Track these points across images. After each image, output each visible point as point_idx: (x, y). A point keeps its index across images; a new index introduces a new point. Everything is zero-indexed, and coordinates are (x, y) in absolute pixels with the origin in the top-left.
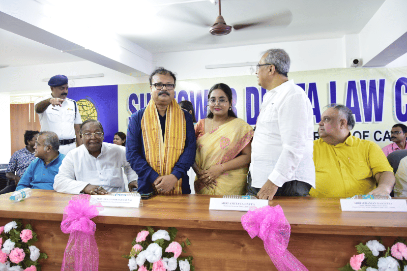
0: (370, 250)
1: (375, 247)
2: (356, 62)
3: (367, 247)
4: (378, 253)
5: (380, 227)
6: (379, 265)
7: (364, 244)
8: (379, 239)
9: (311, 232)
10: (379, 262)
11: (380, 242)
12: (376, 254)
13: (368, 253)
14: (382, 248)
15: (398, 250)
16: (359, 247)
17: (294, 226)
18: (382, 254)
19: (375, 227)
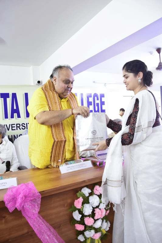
0: (84, 194)
1: (86, 191)
2: (39, 82)
3: (82, 193)
4: (88, 194)
5: (88, 180)
6: (90, 201)
7: (81, 191)
8: (87, 186)
9: (53, 193)
10: (89, 200)
11: (88, 188)
12: (87, 195)
13: (83, 196)
14: (90, 191)
15: (96, 190)
16: (78, 194)
17: (42, 193)
18: (91, 194)
19: (86, 180)
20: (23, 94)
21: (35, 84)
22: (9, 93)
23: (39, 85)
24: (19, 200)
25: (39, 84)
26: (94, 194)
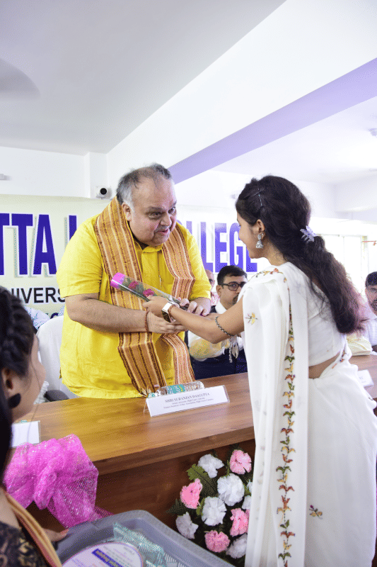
0: (204, 472)
1: (210, 465)
2: (103, 191)
3: (201, 468)
4: (216, 472)
5: (219, 435)
6: (220, 491)
7: (197, 463)
8: (214, 452)
9: (129, 467)
10: (219, 486)
11: (215, 456)
12: (213, 474)
13: (203, 476)
14: (220, 464)
15: (236, 461)
16: (190, 472)
17: (100, 464)
18: (223, 472)
19: (211, 437)
20: (66, 219)
21: (96, 196)
22: (31, 216)
23: (104, 198)
24: (42, 482)
25: (103, 196)
26: (231, 472)
